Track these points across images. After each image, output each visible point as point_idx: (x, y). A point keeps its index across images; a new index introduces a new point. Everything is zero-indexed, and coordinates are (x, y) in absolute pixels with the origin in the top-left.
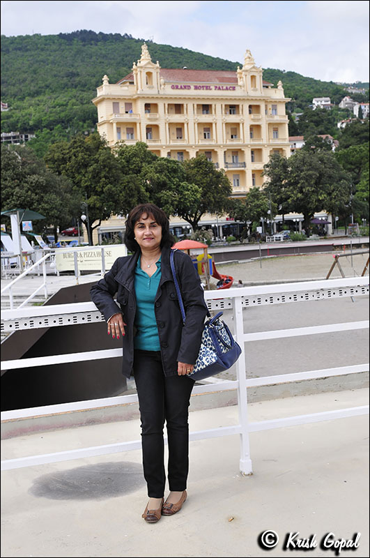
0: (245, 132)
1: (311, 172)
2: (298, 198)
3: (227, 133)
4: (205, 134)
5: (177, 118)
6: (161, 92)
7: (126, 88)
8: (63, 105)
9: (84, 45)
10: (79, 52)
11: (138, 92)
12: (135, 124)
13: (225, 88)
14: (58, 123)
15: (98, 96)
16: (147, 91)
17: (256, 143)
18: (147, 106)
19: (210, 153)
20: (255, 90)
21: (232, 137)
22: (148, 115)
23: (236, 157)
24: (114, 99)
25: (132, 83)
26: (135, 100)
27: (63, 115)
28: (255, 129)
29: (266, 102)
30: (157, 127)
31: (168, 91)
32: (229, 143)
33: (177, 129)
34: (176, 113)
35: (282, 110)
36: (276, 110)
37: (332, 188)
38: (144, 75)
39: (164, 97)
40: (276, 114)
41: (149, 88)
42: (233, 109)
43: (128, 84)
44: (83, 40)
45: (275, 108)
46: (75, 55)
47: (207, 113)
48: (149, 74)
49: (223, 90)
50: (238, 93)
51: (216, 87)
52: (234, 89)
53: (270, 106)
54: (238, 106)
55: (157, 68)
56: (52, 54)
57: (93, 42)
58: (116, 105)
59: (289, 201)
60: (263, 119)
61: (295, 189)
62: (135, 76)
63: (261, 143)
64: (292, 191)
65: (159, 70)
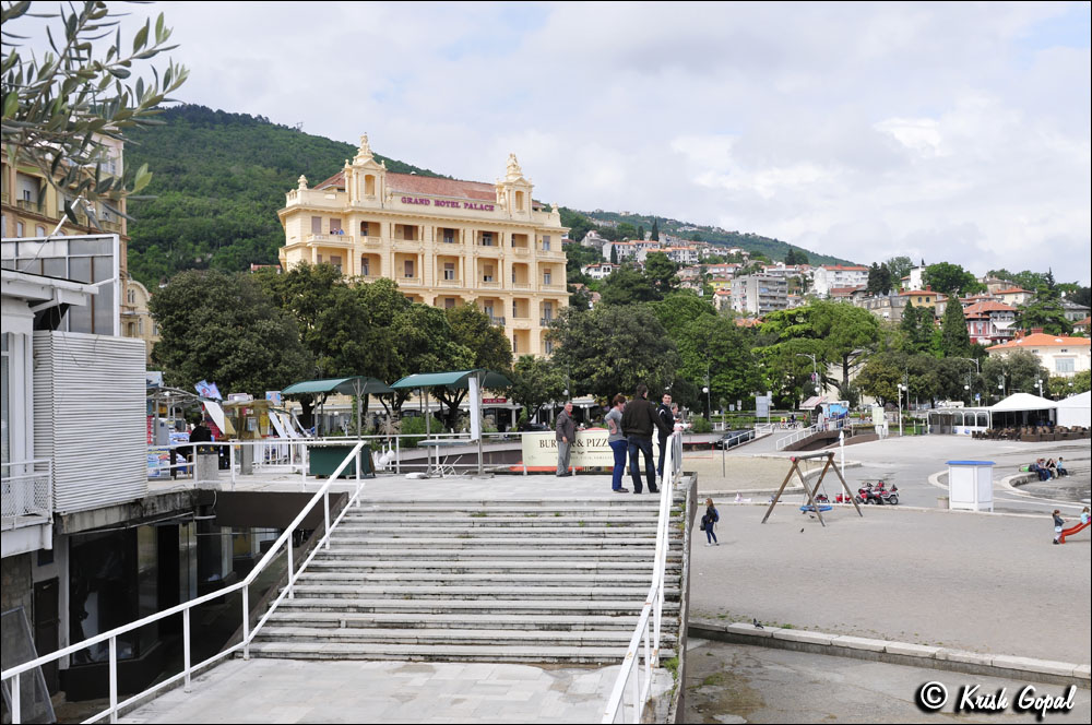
0: (505, 272)
1: (627, 336)
2: (606, 374)
3: (479, 273)
4: (446, 272)
5: (407, 246)
6: (387, 206)
7: (333, 197)
8: (162, 216)
9: (194, 128)
10: (185, 137)
11: (353, 204)
12: (345, 251)
13: (478, 206)
14: (153, 242)
15: (287, 206)
16: (367, 204)
17: (521, 290)
18: (364, 225)
19: (453, 300)
20: (521, 212)
21: (485, 279)
22: (365, 239)
23: (491, 309)
24: (315, 211)
25: (342, 190)
26: (347, 216)
27: (161, 230)
28: (520, 269)
29: (536, 230)
30: (377, 257)
31: (397, 205)
32: (481, 287)
33: (406, 262)
34: (405, 239)
35: (557, 244)
36: (548, 243)
37: (656, 361)
38: (362, 179)
39: (390, 213)
40: (548, 249)
41: (368, 198)
42: (488, 237)
43: (335, 191)
44: (192, 119)
45: (547, 241)
46: (179, 142)
47: (451, 242)
48: (369, 179)
49: (476, 209)
50: (497, 215)
51: (466, 205)
52: (492, 208)
53: (540, 238)
54: (496, 234)
55: (382, 170)
56: (141, 136)
57: (207, 124)
58: (316, 221)
59: (594, 376)
60: (532, 255)
61: (601, 360)
62: (347, 179)
63: (528, 290)
64: (598, 363)
65: (384, 174)
